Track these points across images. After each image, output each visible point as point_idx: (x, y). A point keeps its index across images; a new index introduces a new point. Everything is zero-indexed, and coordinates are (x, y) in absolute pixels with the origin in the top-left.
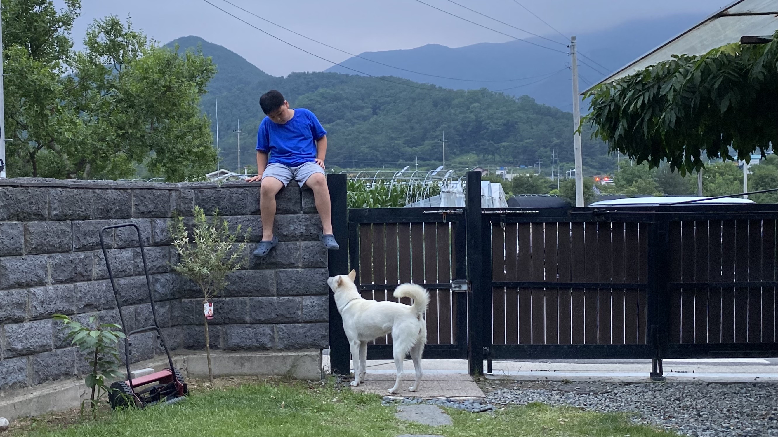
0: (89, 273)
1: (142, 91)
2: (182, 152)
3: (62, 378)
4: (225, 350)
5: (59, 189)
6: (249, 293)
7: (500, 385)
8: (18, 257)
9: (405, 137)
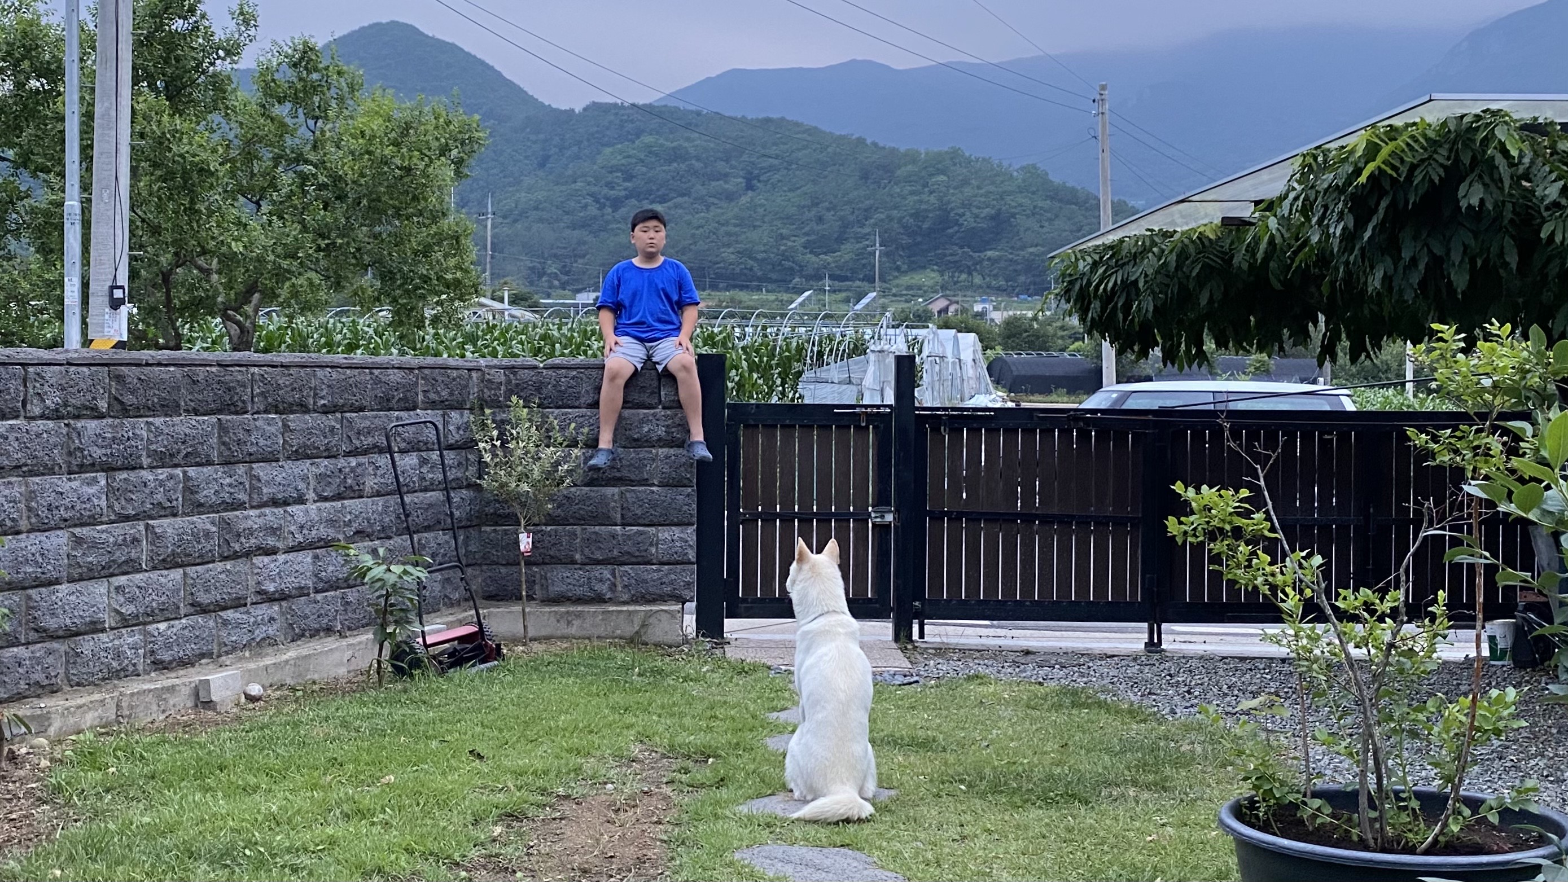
0: (361, 487)
1: (362, 175)
2: (426, 279)
3: (322, 634)
4: (542, 601)
5: (328, 369)
6: (582, 521)
7: (934, 655)
8: (274, 464)
9: (807, 234)
